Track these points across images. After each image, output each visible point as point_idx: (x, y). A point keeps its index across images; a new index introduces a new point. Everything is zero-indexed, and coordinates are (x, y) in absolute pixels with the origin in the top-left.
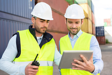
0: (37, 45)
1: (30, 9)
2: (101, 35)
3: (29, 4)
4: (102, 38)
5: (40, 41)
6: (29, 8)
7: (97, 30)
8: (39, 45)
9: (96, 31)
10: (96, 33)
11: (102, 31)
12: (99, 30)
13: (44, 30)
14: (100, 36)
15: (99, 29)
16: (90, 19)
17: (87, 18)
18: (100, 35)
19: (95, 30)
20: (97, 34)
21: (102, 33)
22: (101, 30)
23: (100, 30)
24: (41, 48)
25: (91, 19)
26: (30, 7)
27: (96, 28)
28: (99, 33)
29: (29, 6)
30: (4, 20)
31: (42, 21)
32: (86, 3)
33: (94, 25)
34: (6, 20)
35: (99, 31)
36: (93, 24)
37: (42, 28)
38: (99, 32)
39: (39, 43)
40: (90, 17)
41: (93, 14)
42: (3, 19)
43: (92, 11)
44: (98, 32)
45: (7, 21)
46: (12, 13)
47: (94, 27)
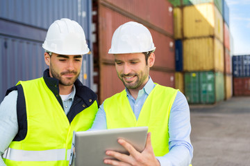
0: (63, 115)
1: (81, 16)
2: (244, 73)
3: (79, 6)
4: (246, 82)
5: (68, 106)
6: (79, 14)
7: (236, 63)
8: (67, 116)
9: (234, 66)
10: (234, 69)
11: (246, 66)
12: (240, 63)
13: (70, 79)
14: (243, 76)
15: (239, 60)
16: (218, 39)
17: (213, 37)
18: (241, 74)
19: (229, 64)
20: (236, 73)
21: (246, 70)
22: (245, 62)
23: (243, 62)
24: (70, 122)
25: (222, 39)
26: (81, 12)
27: (234, 58)
28: (239, 71)
29: (79, 9)
30: (21, 42)
31: (63, 58)
32: (210, 3)
33: (229, 51)
34: (25, 42)
35: (239, 65)
36: (227, 50)
37: (63, 74)
38: (241, 68)
39: (67, 110)
40: (219, 34)
41: (226, 26)
42: (19, 40)
43: (224, 21)
44: (237, 68)
45: (28, 43)
46: (39, 25)
47: (229, 56)
